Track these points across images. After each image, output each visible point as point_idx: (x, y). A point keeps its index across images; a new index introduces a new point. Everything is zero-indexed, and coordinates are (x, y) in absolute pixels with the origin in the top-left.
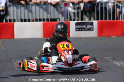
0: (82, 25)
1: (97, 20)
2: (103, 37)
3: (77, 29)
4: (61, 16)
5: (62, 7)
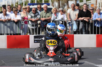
0: (39, 38)
3: (36, 42)
4: (22, 31)
5: (23, 24)
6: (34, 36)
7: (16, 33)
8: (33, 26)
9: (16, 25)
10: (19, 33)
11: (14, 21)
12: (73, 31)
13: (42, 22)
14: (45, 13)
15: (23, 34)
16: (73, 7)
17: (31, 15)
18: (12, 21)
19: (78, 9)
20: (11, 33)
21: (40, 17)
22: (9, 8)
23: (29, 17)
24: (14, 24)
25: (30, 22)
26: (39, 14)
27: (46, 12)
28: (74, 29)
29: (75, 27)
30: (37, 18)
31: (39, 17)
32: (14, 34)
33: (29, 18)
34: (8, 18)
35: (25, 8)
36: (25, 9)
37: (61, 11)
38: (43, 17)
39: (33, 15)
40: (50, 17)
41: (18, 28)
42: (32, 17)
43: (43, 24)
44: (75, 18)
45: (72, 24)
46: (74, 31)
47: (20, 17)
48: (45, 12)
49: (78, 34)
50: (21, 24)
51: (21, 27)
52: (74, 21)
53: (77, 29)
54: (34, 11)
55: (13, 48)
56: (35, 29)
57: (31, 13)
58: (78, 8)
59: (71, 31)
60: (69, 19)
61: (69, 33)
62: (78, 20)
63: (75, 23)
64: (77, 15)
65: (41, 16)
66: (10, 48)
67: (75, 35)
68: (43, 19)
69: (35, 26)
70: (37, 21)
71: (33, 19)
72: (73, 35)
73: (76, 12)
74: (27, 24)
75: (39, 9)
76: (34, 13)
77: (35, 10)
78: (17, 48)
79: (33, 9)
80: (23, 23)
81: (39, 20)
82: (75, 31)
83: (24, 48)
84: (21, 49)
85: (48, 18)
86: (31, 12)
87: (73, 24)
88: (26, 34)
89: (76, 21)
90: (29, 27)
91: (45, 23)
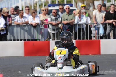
1: (75, 39)
4: (41, 36)
5: (42, 28)
6: (55, 42)
7: (35, 38)
8: (54, 30)
9: (34, 29)
10: (38, 38)
11: (32, 25)
12: (99, 36)
13: (64, 25)
14: (67, 15)
15: (42, 40)
18: (29, 25)
19: (104, 10)
20: (29, 39)
21: (61, 21)
22: (27, 10)
23: (49, 19)
24: (32, 28)
25: (50, 25)
26: (60, 17)
27: (68, 14)
28: (101, 34)
29: (101, 31)
30: (58, 21)
31: (60, 19)
32: (32, 40)
33: (49, 21)
35: (45, 9)
36: (45, 11)
37: (84, 13)
38: (65, 19)
40: (73, 20)
41: (36, 32)
42: (52, 20)
43: (65, 27)
44: (102, 21)
45: (98, 28)
46: (100, 36)
47: (39, 20)
48: (67, 14)
49: (105, 39)
50: (40, 28)
51: (40, 31)
52: (101, 24)
53: (103, 33)
54: (54, 12)
55: (31, 56)
56: (56, 33)
58: (104, 9)
59: (97, 36)
60: (95, 22)
61: (94, 38)
62: (104, 23)
63: (101, 26)
65: (63, 19)
66: (28, 56)
67: (101, 40)
68: (65, 22)
69: (56, 30)
70: (58, 24)
71: (54, 23)
72: (100, 41)
74: (47, 28)
75: (61, 11)
76: (55, 15)
77: (56, 12)
78: (36, 56)
80: (43, 27)
81: (61, 23)
82: (101, 35)
83: (43, 56)
84: (40, 57)
85: (71, 21)
86: (51, 14)
87: (100, 28)
88: (46, 40)
89: (103, 24)
90: (49, 32)
91: (67, 27)
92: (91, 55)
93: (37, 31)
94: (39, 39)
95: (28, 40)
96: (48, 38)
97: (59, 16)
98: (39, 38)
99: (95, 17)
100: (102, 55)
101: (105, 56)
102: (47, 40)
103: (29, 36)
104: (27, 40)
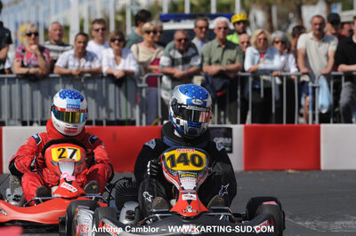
2: (261, 173)
5: (141, 88)
7: (118, 117)
10: (129, 117)
12: (317, 112)
14: (221, 50)
15: (141, 123)
16: (318, 27)
17: (170, 57)
18: (103, 77)
19: (334, 34)
20: (101, 118)
23: (164, 61)
24: (112, 87)
27: (223, 46)
28: (322, 106)
29: (324, 99)
30: (192, 66)
32: (109, 123)
33: (163, 66)
34: (90, 66)
35: (152, 28)
36: (152, 34)
39: (178, 56)
40: (237, 64)
42: (173, 62)
43: (212, 85)
44: (326, 67)
45: (314, 88)
46: (320, 114)
47: (133, 62)
48: (219, 46)
50: (137, 87)
52: (322, 77)
53: (330, 106)
54: (180, 40)
57: (170, 50)
58: (334, 31)
59: (310, 113)
60: (304, 70)
61: (302, 120)
62: (334, 73)
63: (323, 83)
64: (331, 55)
65: (206, 59)
67: (323, 126)
72: (319, 128)
73: (327, 45)
74: (156, 86)
75: (202, 35)
76: (182, 48)
77: (186, 40)
79: (179, 35)
80: (144, 84)
82: (324, 111)
86: (170, 45)
87: (319, 87)
89: (328, 76)
91: (219, 84)
92: (290, 171)
93: (126, 96)
94: (133, 119)
95: (99, 123)
96: (160, 116)
97: (194, 52)
98: (132, 116)
99: (306, 57)
100: (326, 171)
101: (334, 175)
102: (157, 124)
103: (100, 108)
104: (94, 123)
